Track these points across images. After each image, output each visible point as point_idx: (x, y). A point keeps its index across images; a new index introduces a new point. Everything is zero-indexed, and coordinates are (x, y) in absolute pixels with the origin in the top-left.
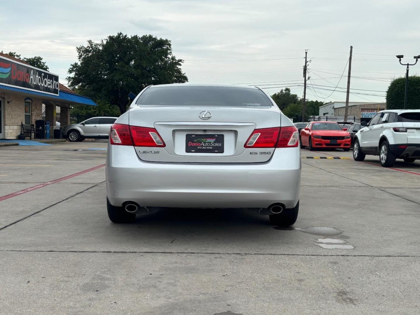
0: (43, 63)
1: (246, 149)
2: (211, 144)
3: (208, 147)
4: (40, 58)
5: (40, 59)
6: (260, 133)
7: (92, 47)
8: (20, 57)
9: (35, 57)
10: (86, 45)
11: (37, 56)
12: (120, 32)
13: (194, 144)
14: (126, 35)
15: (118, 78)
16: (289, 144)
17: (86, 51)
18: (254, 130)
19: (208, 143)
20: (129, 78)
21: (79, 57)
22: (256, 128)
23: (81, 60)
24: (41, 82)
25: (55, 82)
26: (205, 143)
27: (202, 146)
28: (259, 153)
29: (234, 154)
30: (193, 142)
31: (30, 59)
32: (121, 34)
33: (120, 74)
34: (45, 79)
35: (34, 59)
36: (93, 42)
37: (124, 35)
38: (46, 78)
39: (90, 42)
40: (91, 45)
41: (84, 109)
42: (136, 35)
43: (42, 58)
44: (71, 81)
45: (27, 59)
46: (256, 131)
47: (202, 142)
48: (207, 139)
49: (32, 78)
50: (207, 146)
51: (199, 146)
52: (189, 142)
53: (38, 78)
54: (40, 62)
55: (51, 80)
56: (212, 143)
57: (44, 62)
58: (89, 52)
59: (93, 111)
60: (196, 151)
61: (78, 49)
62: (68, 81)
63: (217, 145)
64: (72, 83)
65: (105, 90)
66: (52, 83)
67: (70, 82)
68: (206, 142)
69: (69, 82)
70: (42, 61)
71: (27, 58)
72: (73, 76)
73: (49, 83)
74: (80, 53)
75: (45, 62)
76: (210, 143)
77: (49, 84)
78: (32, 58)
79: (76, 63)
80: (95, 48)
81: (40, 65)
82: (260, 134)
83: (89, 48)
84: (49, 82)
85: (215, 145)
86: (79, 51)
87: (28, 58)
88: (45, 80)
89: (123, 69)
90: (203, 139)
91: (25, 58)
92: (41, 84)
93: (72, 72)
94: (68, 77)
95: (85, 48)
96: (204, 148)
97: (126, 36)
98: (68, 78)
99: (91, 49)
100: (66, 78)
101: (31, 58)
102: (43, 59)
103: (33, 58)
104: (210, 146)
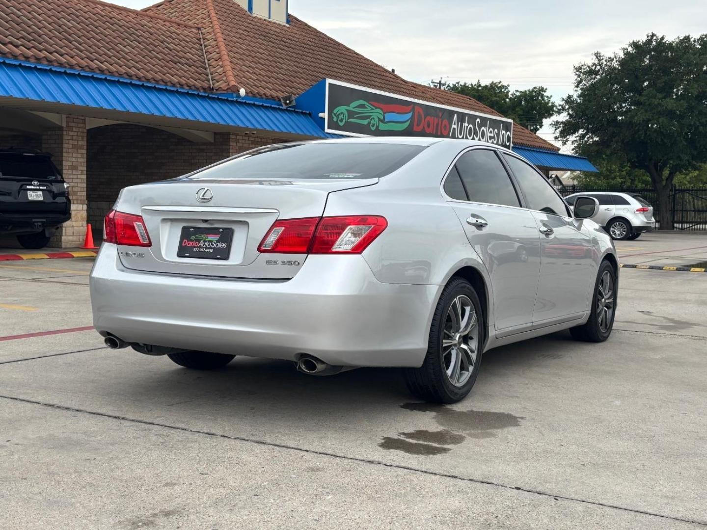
0: (547, 97)
1: (261, 254)
2: (212, 244)
3: (208, 248)
4: (543, 88)
5: (543, 92)
6: (285, 227)
7: (600, 65)
8: (509, 88)
9: (535, 88)
10: (590, 61)
11: (538, 85)
12: (652, 33)
13: (190, 242)
14: (663, 36)
15: (641, 119)
16: (335, 248)
17: (591, 72)
18: (275, 220)
19: (209, 241)
20: (662, 118)
21: (576, 85)
22: (278, 219)
23: (578, 89)
24: (474, 134)
25: (504, 132)
26: (205, 242)
27: (200, 247)
28: (280, 263)
29: (242, 263)
30: (189, 240)
31: (526, 91)
32: (653, 35)
33: (646, 111)
34: (483, 128)
35: (533, 91)
36: (603, 56)
37: (660, 37)
38: (485, 126)
39: (597, 55)
40: (599, 60)
41: (602, 178)
42: (687, 35)
43: (546, 89)
44: (560, 129)
45: (520, 92)
46: (278, 223)
47: (201, 240)
48: (208, 235)
49: (454, 129)
50: (206, 248)
51: (196, 247)
52: (185, 240)
53: (467, 127)
54: (543, 95)
55: (496, 130)
56: (214, 243)
57: (549, 96)
58: (596, 73)
59: (620, 180)
60: (191, 256)
61: (576, 69)
62: (554, 129)
63: (220, 245)
64: (561, 132)
65: (617, 142)
66: (498, 135)
67: (558, 131)
68: (207, 239)
69: (556, 130)
70: (545, 94)
71: (520, 90)
72: (564, 120)
73: (492, 135)
74: (579, 76)
75: (551, 96)
76: (211, 241)
77: (490, 136)
78: (529, 91)
79: (569, 96)
80: (606, 65)
81: (543, 101)
82: (283, 228)
83: (596, 66)
84: (491, 132)
85: (217, 245)
86: (578, 73)
87: (523, 91)
88: (483, 131)
89: (651, 101)
90: (203, 236)
91: (517, 91)
92: (473, 136)
93: (562, 112)
94: (553, 121)
95: (589, 67)
96: (202, 250)
97: (663, 38)
98: (553, 123)
99: (598, 67)
100: (550, 123)
101: (527, 89)
102: (547, 91)
103: (531, 90)
104: (210, 248)
